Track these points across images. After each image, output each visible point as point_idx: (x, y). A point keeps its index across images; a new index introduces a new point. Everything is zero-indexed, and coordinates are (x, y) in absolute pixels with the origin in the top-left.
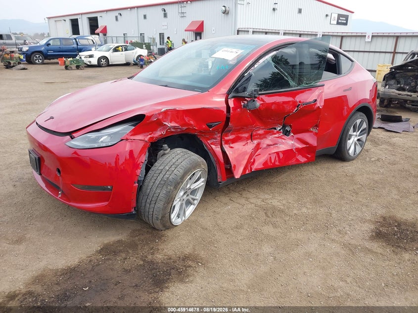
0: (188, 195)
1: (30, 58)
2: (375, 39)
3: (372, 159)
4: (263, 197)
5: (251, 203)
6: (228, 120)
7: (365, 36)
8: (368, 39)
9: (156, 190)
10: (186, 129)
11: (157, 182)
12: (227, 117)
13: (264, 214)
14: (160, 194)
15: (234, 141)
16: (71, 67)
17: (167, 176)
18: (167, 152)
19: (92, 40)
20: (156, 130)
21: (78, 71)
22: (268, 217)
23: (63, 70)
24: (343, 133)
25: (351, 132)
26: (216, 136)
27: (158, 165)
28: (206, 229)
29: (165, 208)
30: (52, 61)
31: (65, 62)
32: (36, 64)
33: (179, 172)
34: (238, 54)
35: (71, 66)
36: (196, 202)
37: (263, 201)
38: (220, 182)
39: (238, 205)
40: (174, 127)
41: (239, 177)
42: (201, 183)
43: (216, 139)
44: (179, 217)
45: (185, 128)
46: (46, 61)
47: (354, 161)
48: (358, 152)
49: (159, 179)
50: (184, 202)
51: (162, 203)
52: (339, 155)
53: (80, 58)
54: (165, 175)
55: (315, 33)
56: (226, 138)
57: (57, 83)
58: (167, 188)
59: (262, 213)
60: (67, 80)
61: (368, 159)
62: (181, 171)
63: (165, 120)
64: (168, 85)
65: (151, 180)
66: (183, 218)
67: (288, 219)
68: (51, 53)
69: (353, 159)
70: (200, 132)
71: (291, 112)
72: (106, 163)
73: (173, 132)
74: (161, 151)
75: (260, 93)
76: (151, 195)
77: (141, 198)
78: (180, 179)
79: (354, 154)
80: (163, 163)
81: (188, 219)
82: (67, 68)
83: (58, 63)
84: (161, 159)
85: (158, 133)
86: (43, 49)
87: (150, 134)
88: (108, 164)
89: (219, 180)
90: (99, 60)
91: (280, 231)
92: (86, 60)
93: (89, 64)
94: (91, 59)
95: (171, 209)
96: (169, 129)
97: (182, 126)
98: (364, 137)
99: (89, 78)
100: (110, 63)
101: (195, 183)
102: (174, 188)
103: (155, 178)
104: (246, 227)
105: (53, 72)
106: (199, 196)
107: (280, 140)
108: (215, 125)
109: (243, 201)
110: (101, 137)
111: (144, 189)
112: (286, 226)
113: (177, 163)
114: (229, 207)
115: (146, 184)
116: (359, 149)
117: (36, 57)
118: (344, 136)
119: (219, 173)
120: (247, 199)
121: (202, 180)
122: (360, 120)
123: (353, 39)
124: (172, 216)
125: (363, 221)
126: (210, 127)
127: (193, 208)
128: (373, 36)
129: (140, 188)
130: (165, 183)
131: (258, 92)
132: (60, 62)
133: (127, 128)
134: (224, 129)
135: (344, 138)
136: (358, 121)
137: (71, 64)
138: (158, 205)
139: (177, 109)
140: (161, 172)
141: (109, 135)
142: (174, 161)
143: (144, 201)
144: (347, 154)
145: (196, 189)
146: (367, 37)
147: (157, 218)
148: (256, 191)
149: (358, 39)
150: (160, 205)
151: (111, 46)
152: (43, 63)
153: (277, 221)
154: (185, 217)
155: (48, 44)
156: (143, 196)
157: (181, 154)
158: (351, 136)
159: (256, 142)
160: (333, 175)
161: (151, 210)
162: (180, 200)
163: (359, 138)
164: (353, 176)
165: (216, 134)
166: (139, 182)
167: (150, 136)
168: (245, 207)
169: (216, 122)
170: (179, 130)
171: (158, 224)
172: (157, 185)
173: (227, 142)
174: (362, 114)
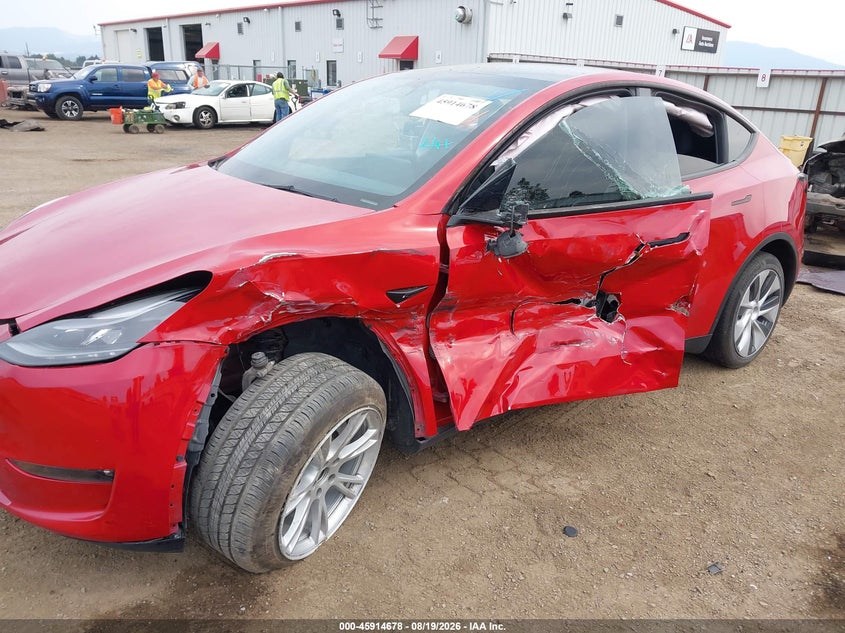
0: (332, 477)
1: (54, 106)
2: (777, 83)
3: (791, 364)
4: (532, 470)
5: (502, 487)
6: (444, 279)
7: (756, 76)
8: (762, 83)
9: (235, 475)
10: (331, 307)
11: (239, 454)
12: (441, 274)
13: (534, 524)
14: (247, 490)
15: (461, 333)
16: (136, 128)
17: (265, 437)
18: (264, 372)
19: (185, 72)
20: (244, 311)
21: (152, 136)
22: (544, 533)
23: (119, 133)
24: (726, 304)
25: (745, 301)
26: (412, 321)
27: (243, 406)
28: (380, 571)
29: (260, 525)
30: (100, 113)
31: (123, 118)
32: (66, 119)
33: (298, 425)
34: (477, 110)
35: (137, 125)
36: (357, 491)
37: (533, 483)
38: (422, 439)
39: (468, 493)
40: (296, 305)
41: (467, 428)
42: (370, 440)
43: (411, 328)
44: (309, 535)
45: (326, 305)
46: (86, 114)
47: (749, 369)
48: (757, 345)
49: (244, 444)
50: (322, 496)
51: (252, 512)
52: (715, 353)
53: (157, 108)
54: (260, 433)
55: (650, 68)
56: (441, 325)
57: (100, 160)
58: (264, 470)
59: (529, 521)
60: (121, 155)
61: (781, 364)
62: (307, 423)
63: (270, 284)
64: (296, 188)
65: (222, 447)
66: (321, 536)
67: (593, 539)
68: (97, 96)
69: (746, 364)
70: (370, 312)
71: (619, 263)
72: (105, 398)
73: (294, 314)
74: (250, 371)
75: (530, 213)
76: (223, 488)
77: (198, 498)
78: (303, 443)
79: (750, 352)
80: (256, 399)
81: (334, 537)
82: (127, 129)
83: (108, 119)
84: (252, 388)
85: (252, 320)
86: (79, 88)
87: (228, 324)
88: (109, 399)
89: (419, 434)
90: (197, 112)
91: (574, 577)
92: (170, 114)
93: (175, 121)
94: (178, 112)
95: (279, 524)
96: (283, 307)
97: (318, 300)
98: (773, 312)
99: (171, 152)
100: (220, 121)
101: (352, 441)
102: (285, 470)
103: (234, 442)
104: (484, 564)
105: (98, 137)
106: (363, 474)
107: (587, 331)
108: (411, 294)
109: (480, 480)
110: (96, 331)
111: (204, 472)
112: (590, 564)
113: (295, 400)
114: (446, 500)
115: (209, 457)
116: (760, 339)
117: (66, 105)
118: (728, 312)
119: (418, 418)
120: (492, 474)
121: (371, 432)
122: (767, 272)
123: (731, 82)
124: (285, 540)
125: (790, 548)
126: (397, 299)
127: (349, 506)
128: (772, 77)
129: (194, 471)
130: (259, 457)
131: (524, 213)
132: (112, 117)
133: (164, 308)
134: (434, 303)
135: (727, 318)
136: (763, 275)
137: (136, 121)
138: (239, 517)
139: (307, 255)
140: (250, 426)
141: (117, 327)
142: (287, 392)
143: (204, 504)
144: (734, 354)
145: (356, 458)
146: (760, 78)
147: (242, 551)
148: (514, 450)
149: (742, 82)
150: (246, 517)
151: (223, 86)
152: (80, 118)
153: (566, 547)
154: (325, 532)
155: (92, 79)
156: (203, 490)
157: (311, 371)
158: (744, 309)
159: (522, 335)
160: (702, 404)
161: (225, 529)
162: (308, 495)
163: (761, 313)
164: (748, 410)
165: (411, 316)
166: (189, 455)
167: (227, 328)
168: (485, 502)
169: (412, 288)
170: (310, 311)
171: (245, 562)
172: (237, 463)
173: (443, 336)
174: (770, 257)
